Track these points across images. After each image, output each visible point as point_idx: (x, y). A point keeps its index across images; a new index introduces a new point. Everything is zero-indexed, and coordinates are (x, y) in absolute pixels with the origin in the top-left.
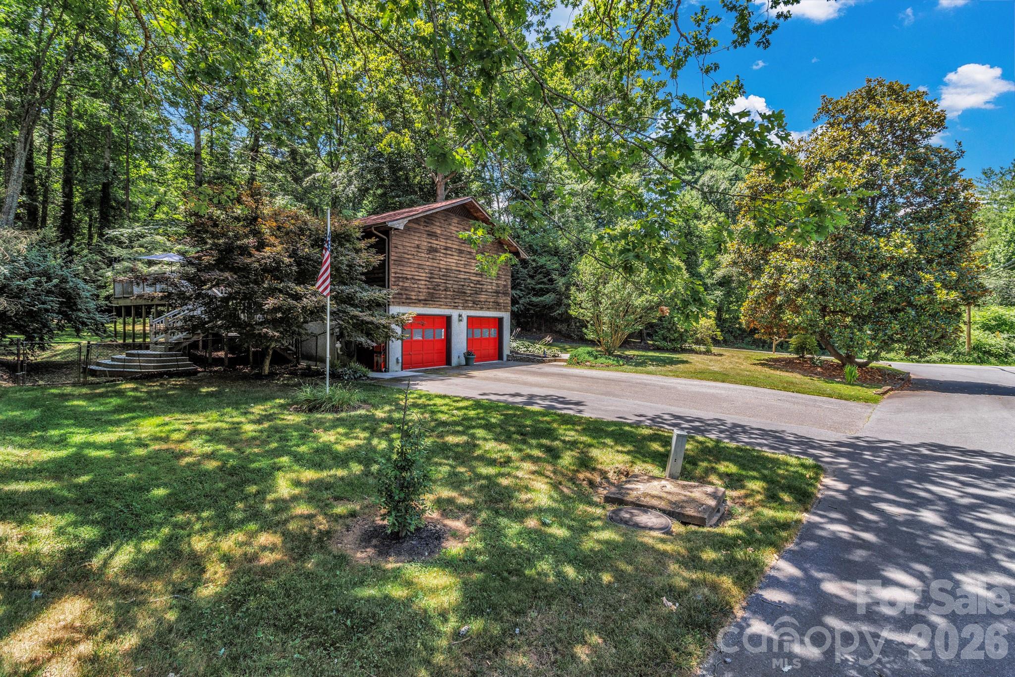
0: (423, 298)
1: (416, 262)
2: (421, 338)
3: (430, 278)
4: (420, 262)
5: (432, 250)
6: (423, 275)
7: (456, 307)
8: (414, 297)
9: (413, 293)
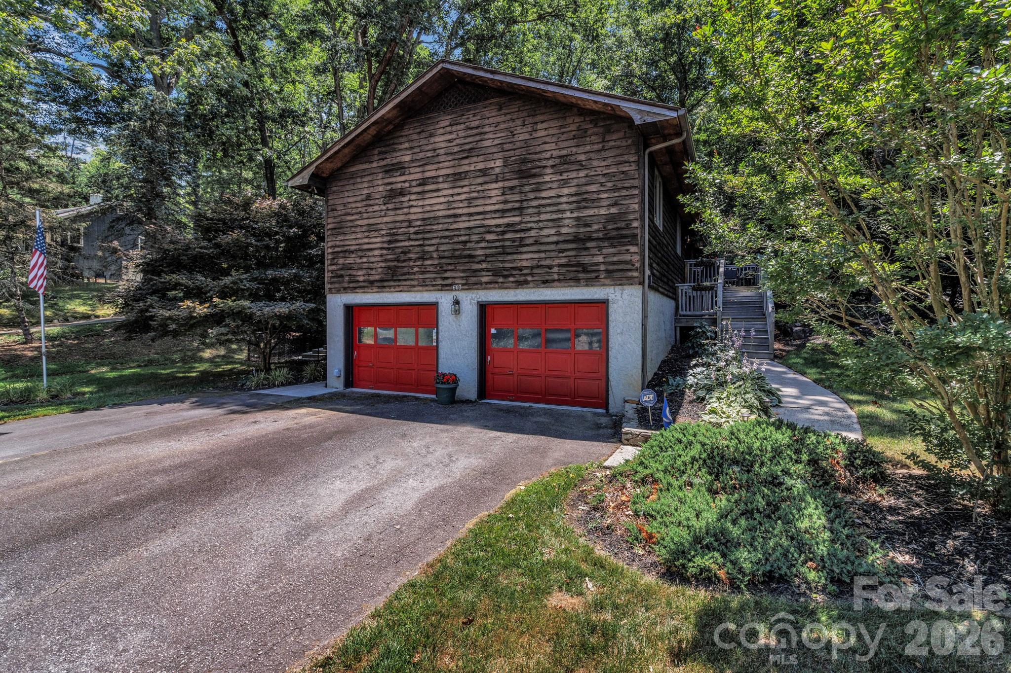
0: (377, 277)
1: (366, 222)
2: (372, 342)
3: (390, 242)
4: (372, 221)
5: (394, 194)
6: (377, 241)
7: (446, 287)
8: (361, 279)
9: (360, 273)
